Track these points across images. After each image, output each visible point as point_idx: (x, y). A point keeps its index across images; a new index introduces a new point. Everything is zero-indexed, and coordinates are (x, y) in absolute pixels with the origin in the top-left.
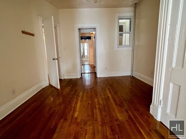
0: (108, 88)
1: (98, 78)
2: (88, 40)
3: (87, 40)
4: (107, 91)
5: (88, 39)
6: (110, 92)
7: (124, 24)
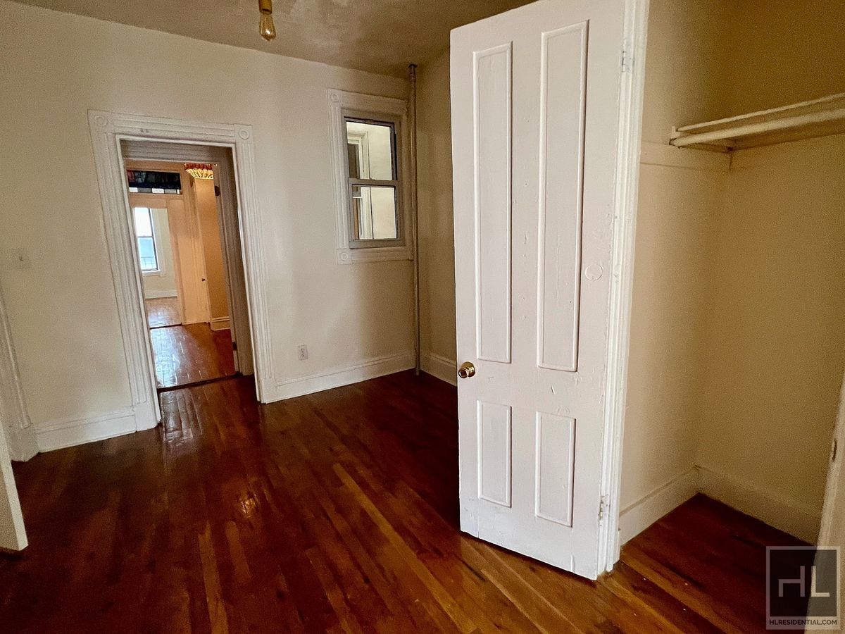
0: (342, 464)
1: (267, 411)
2: (161, 191)
3: (154, 190)
4: (344, 480)
5: (165, 187)
6: (362, 484)
7: (360, 139)
